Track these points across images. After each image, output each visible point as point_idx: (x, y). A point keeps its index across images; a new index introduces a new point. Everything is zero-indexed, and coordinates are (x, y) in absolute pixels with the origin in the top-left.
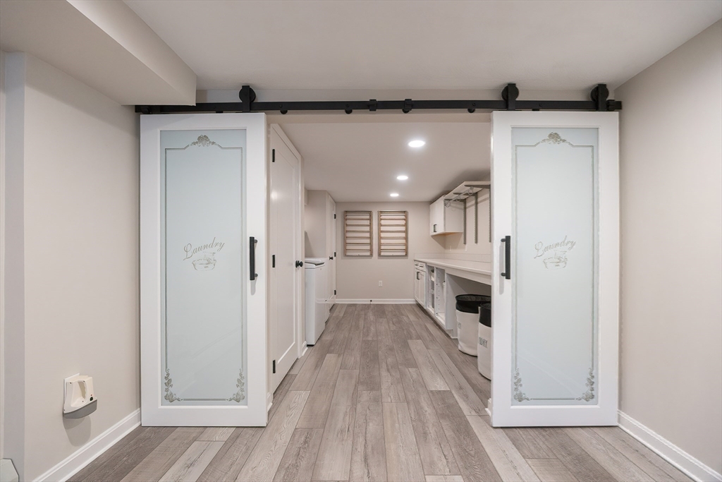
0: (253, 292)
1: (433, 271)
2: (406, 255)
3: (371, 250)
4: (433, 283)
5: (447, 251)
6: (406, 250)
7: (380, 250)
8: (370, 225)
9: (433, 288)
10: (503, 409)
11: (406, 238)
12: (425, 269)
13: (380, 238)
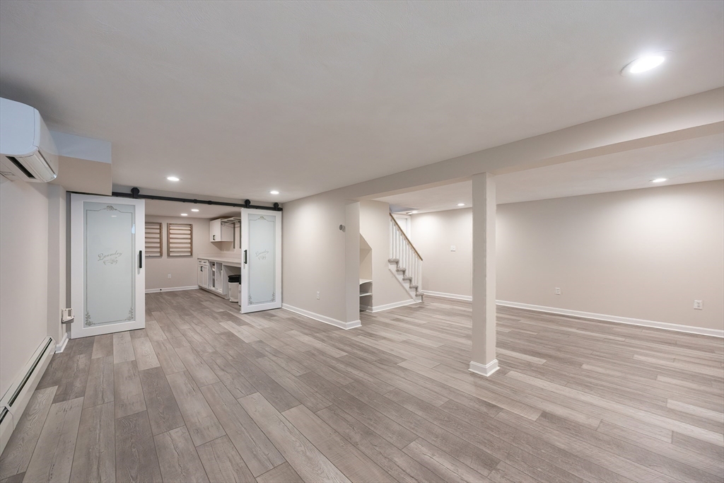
0: (139, 273)
1: (214, 265)
2: (192, 255)
3: (161, 252)
4: (214, 272)
5: (222, 252)
6: (191, 252)
7: (169, 252)
8: (160, 233)
9: (214, 275)
10: (245, 307)
11: (191, 243)
12: (208, 264)
13: (168, 243)
